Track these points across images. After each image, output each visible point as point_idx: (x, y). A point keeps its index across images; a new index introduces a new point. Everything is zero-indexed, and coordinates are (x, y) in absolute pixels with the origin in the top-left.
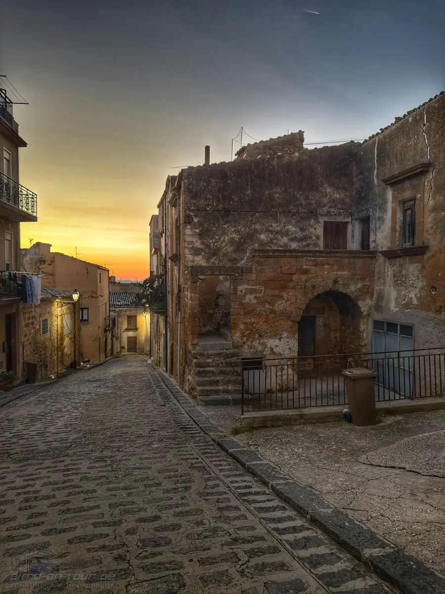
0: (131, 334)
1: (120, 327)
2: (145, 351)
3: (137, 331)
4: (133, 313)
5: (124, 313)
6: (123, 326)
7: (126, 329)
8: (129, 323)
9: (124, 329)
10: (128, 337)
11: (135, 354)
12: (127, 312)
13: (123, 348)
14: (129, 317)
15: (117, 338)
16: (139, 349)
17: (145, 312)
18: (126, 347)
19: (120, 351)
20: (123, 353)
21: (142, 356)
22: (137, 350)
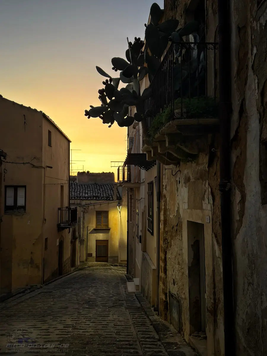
0: (101, 236)
1: (86, 226)
2: (119, 261)
3: (108, 233)
4: (103, 208)
5: (93, 207)
6: (90, 225)
7: (95, 230)
8: (98, 221)
9: (92, 229)
10: (96, 241)
11: (105, 265)
12: (96, 207)
13: (90, 255)
14: (99, 213)
15: (82, 242)
16: (111, 257)
17: (119, 206)
18: (94, 255)
19: (86, 260)
20: (90, 263)
21: (116, 268)
22: (109, 259)
